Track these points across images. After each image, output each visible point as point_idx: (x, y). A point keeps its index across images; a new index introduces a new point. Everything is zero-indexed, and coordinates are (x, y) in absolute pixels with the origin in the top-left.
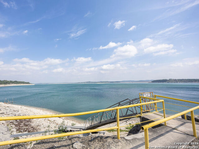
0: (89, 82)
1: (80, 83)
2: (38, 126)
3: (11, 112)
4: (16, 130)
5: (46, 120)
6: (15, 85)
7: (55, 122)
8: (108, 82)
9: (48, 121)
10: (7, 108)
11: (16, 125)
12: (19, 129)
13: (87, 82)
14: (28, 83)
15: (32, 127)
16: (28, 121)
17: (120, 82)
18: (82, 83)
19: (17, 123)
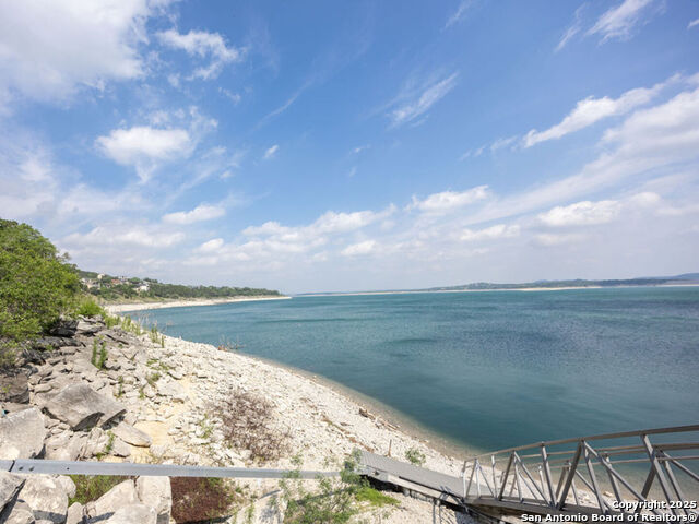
0: (482, 286)
1: (439, 289)
2: (286, 435)
3: (222, 376)
4: (222, 437)
5: (316, 417)
6: (246, 299)
7: (347, 429)
8: (586, 283)
9: (323, 423)
10: (217, 363)
11: (227, 421)
12: (233, 434)
13: (472, 286)
14: (275, 293)
15: (269, 437)
16: (261, 413)
17: (663, 281)
18: (448, 289)
19: (229, 415)
